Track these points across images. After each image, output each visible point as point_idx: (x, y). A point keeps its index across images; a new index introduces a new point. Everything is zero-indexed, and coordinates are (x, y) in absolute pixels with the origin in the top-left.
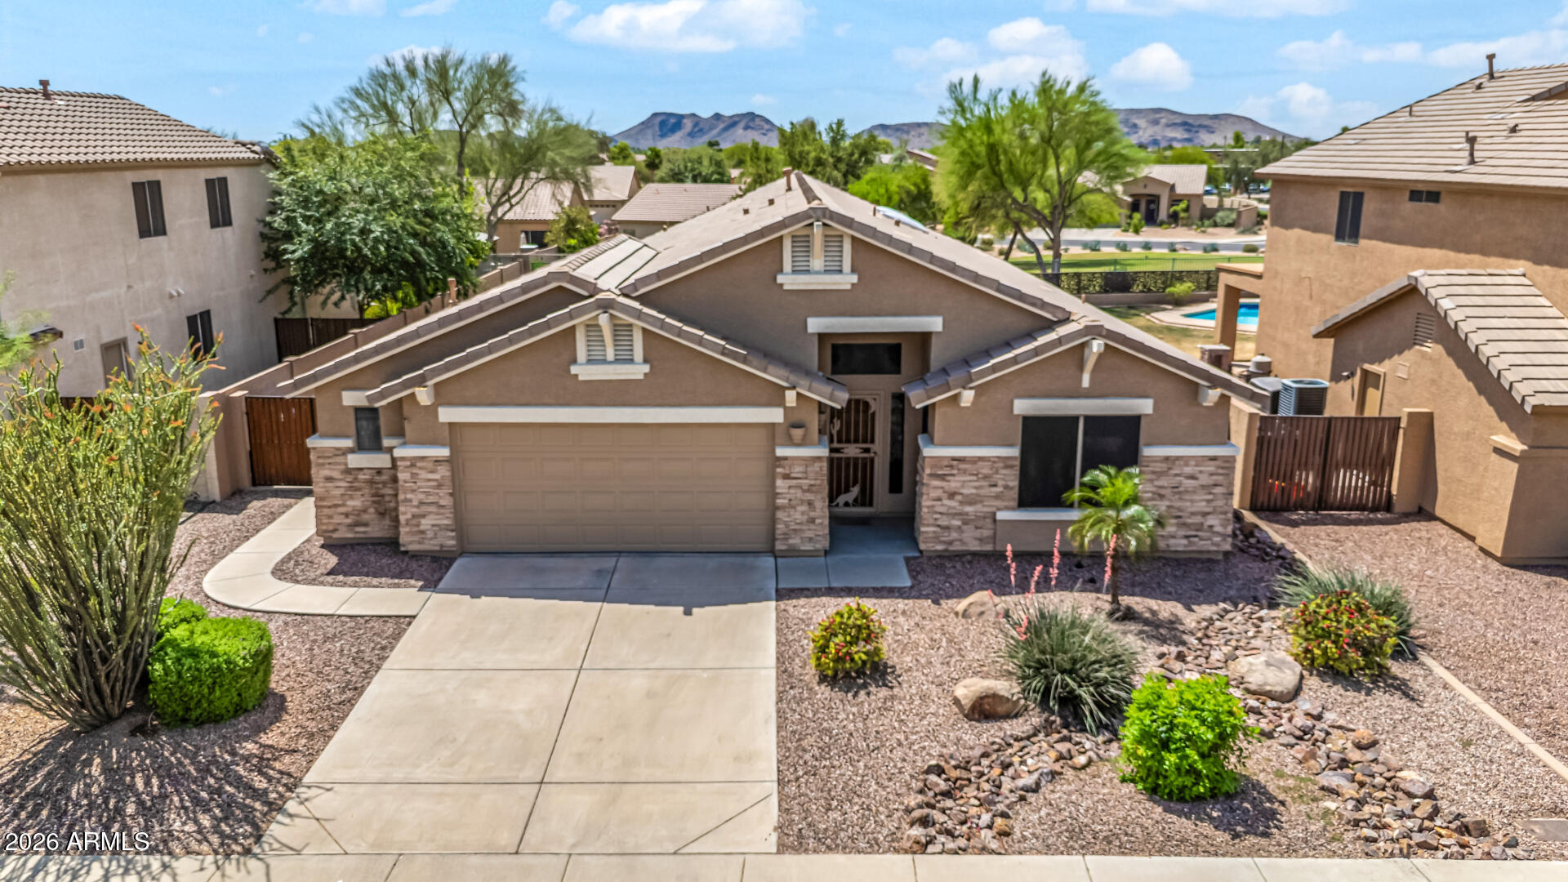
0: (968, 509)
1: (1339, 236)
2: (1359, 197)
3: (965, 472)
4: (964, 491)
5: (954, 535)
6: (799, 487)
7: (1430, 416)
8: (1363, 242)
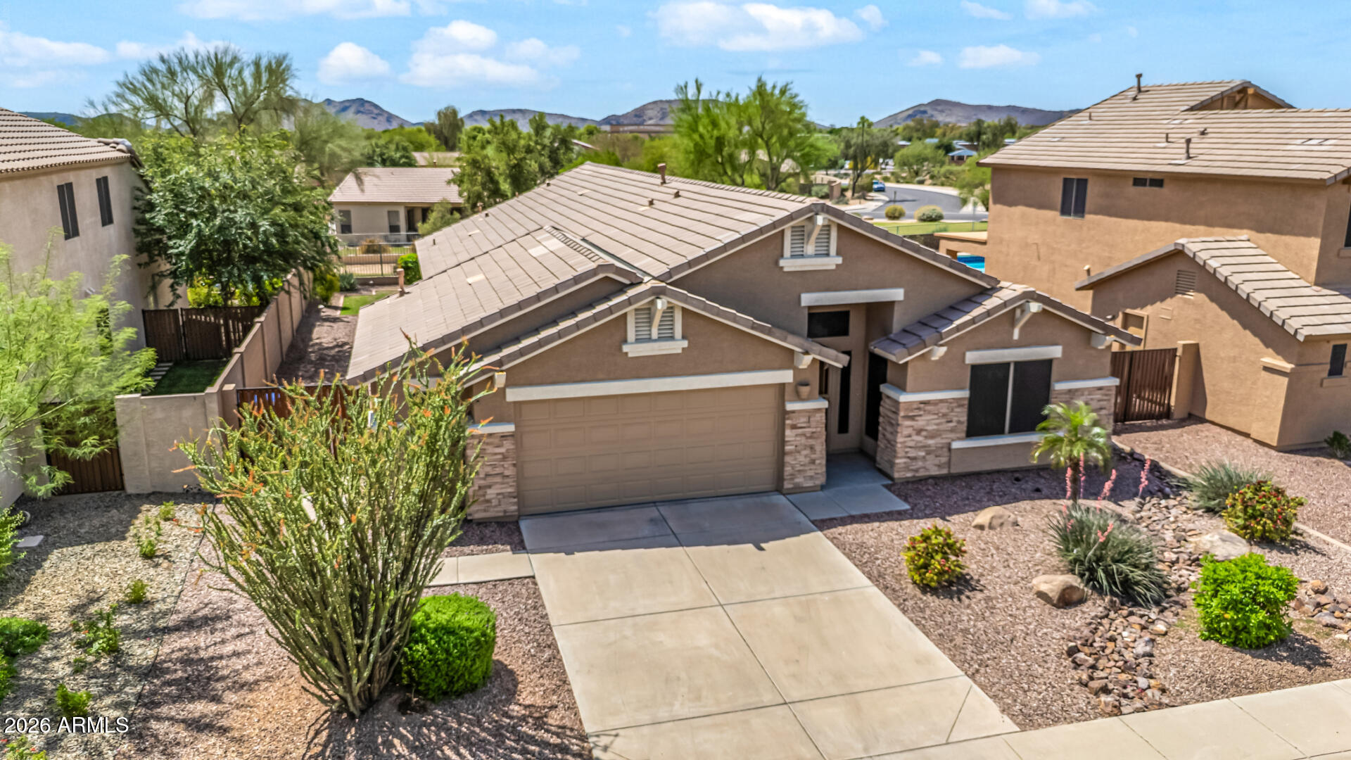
0: (931, 442)
1: (1065, 211)
2: (1082, 183)
3: (929, 413)
4: (929, 428)
5: (920, 464)
6: (804, 435)
7: (1196, 346)
8: (1088, 217)
